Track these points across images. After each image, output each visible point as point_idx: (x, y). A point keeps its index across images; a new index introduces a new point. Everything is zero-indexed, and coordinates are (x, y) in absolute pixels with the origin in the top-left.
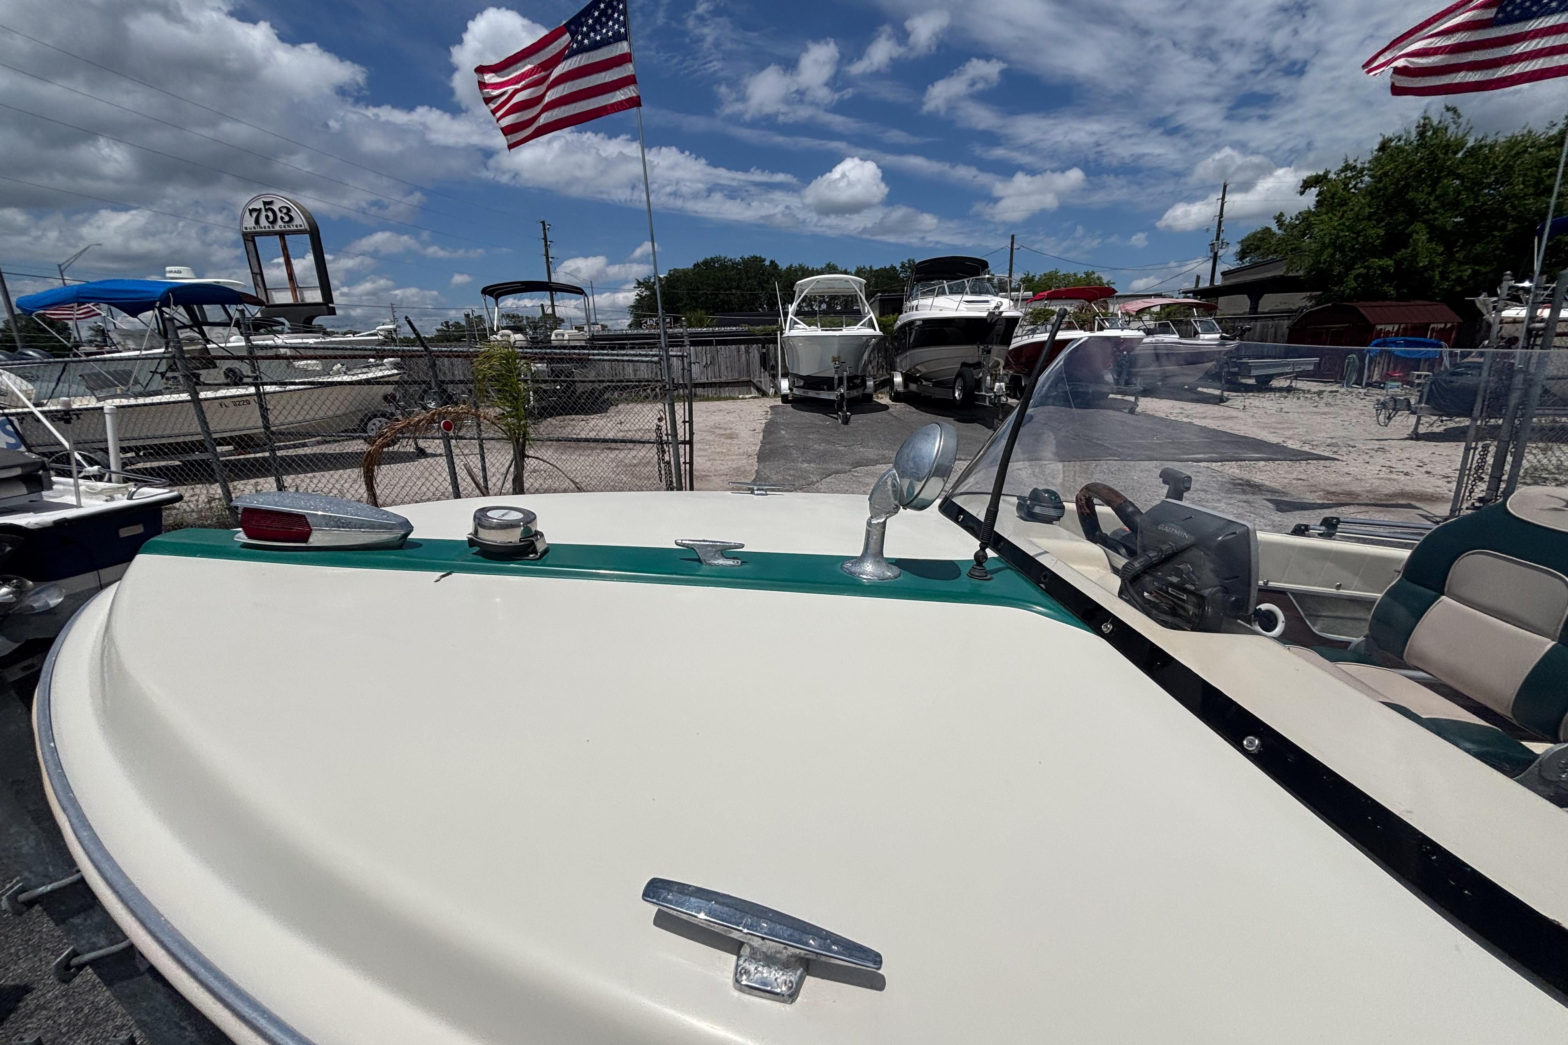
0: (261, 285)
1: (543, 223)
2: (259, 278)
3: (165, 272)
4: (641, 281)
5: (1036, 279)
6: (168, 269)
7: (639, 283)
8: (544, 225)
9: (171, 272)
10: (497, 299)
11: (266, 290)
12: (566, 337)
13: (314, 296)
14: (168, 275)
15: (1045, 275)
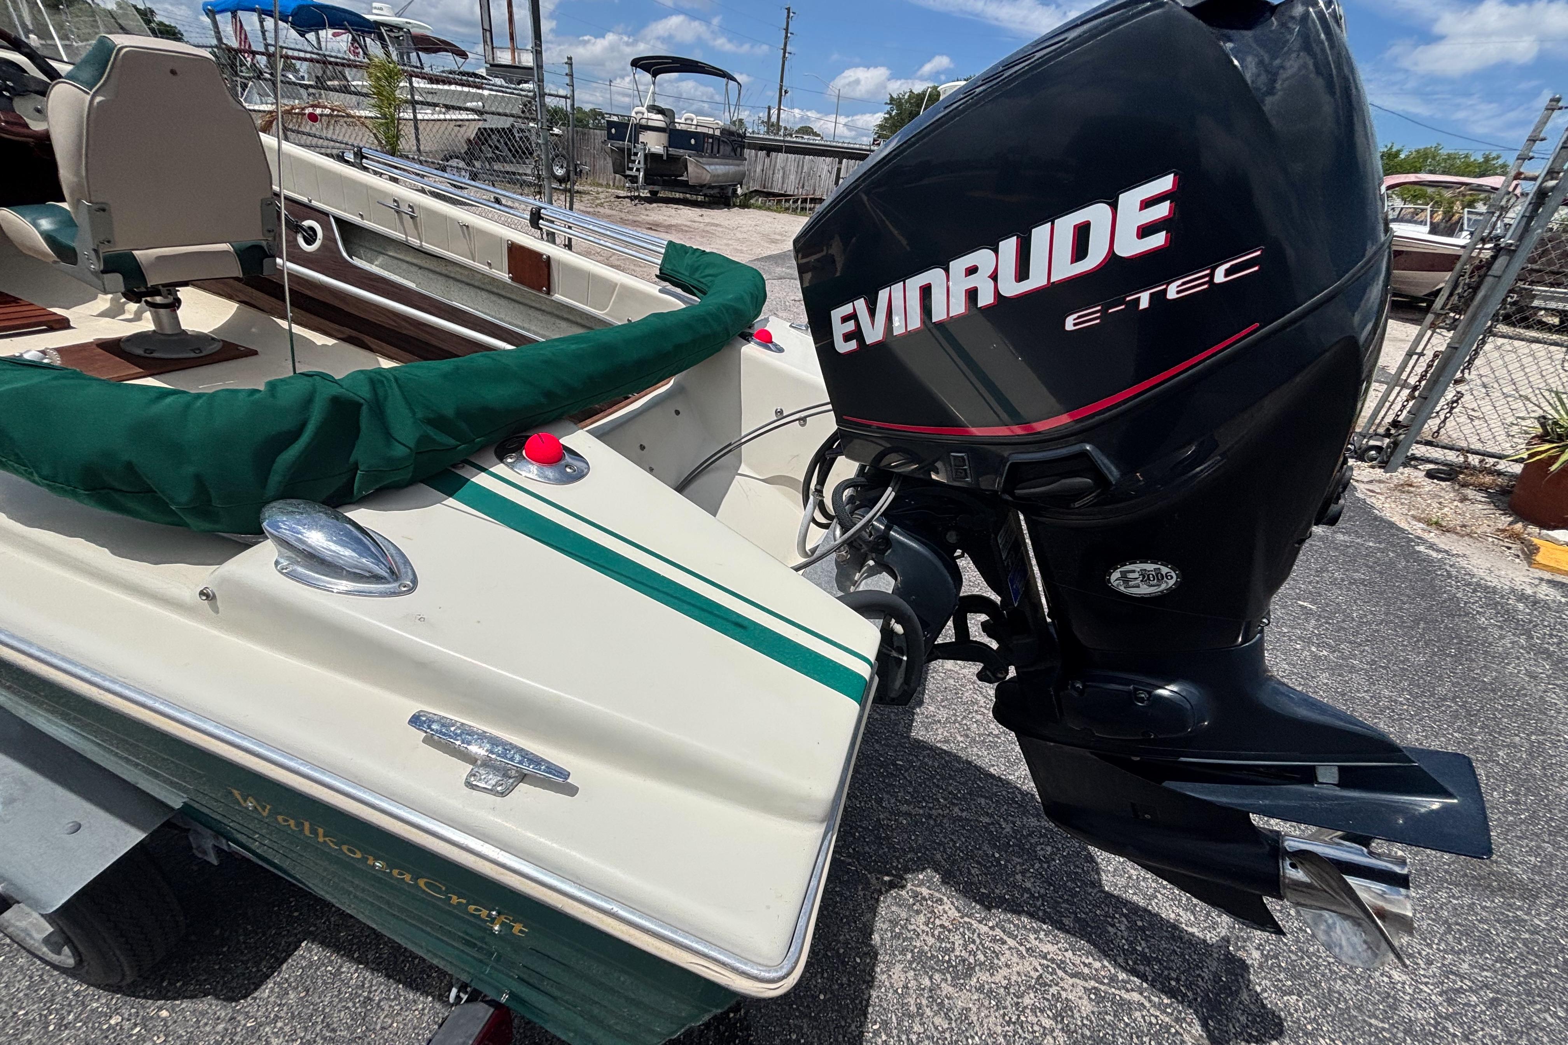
0: (489, 43)
1: (788, 9)
2: (488, 34)
3: (372, 8)
4: (895, 96)
5: (1402, 156)
6: (375, 5)
7: (892, 99)
8: (789, 13)
9: (375, 8)
10: (654, 75)
11: (493, 48)
12: (695, 122)
13: (527, 60)
14: (374, 11)
15: (1418, 152)
